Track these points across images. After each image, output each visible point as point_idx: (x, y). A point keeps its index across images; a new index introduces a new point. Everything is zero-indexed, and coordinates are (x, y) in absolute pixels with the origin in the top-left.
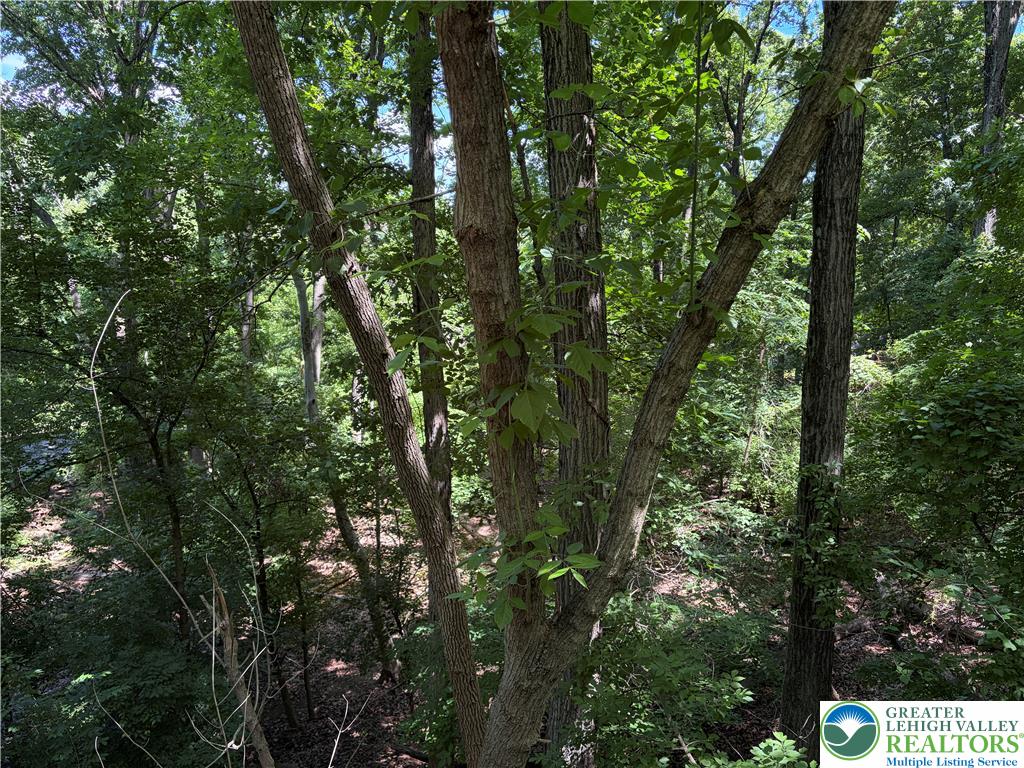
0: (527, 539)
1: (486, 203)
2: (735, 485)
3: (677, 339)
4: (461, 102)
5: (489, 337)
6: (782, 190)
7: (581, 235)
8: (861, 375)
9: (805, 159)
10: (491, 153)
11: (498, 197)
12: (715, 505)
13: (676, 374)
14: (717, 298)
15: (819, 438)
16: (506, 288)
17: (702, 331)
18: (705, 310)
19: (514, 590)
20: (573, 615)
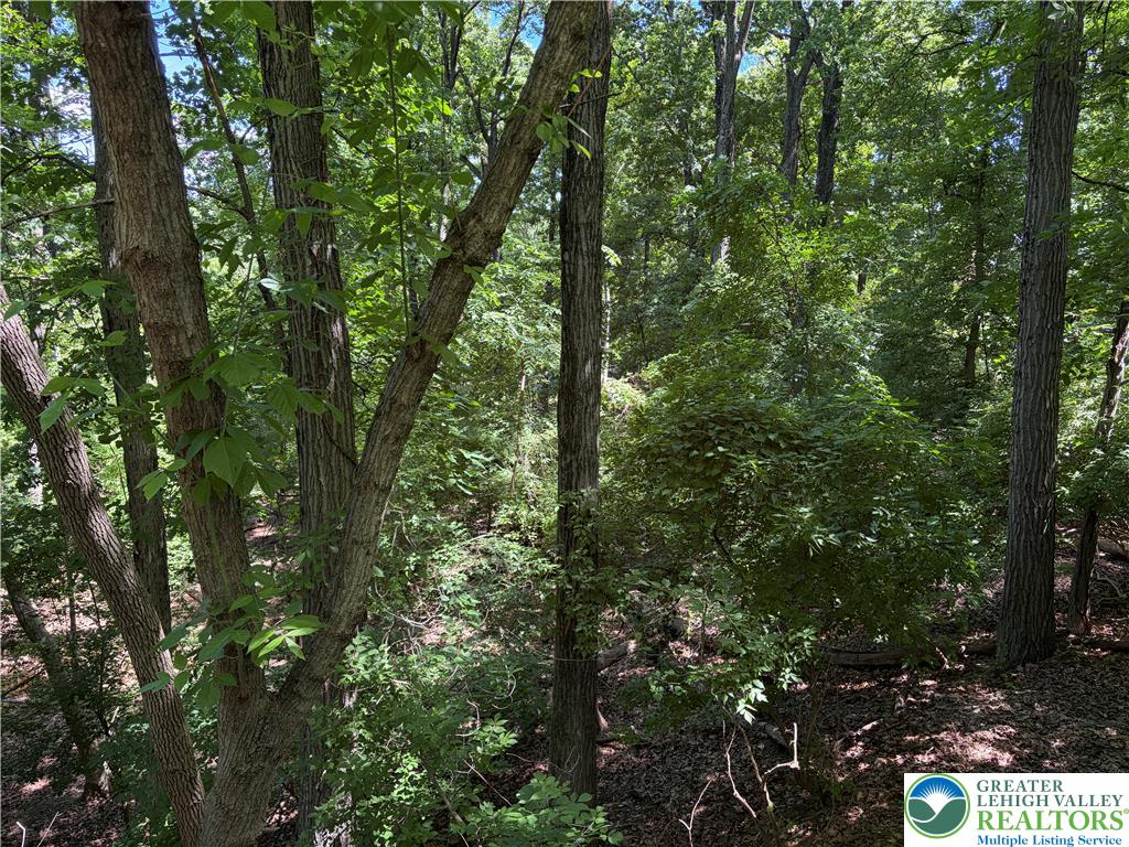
0: (234, 607)
1: (154, 222)
2: (501, 519)
3: (398, 373)
4: (112, 103)
5: (172, 376)
6: (492, 221)
7: (315, 252)
8: (618, 399)
9: (511, 191)
10: (157, 165)
11: (170, 216)
12: (482, 541)
13: (399, 411)
14: (435, 330)
15: (575, 464)
16: (189, 319)
17: (421, 365)
18: (423, 343)
19: (224, 663)
20: (297, 682)
